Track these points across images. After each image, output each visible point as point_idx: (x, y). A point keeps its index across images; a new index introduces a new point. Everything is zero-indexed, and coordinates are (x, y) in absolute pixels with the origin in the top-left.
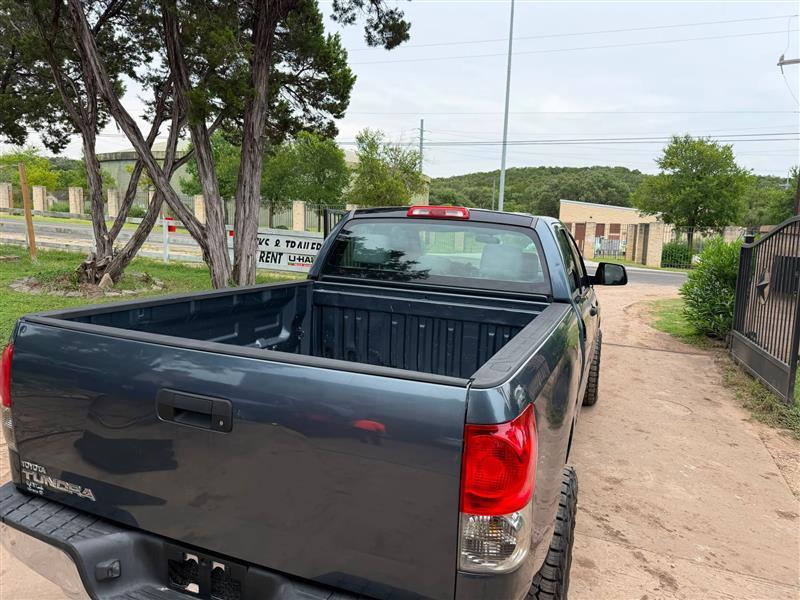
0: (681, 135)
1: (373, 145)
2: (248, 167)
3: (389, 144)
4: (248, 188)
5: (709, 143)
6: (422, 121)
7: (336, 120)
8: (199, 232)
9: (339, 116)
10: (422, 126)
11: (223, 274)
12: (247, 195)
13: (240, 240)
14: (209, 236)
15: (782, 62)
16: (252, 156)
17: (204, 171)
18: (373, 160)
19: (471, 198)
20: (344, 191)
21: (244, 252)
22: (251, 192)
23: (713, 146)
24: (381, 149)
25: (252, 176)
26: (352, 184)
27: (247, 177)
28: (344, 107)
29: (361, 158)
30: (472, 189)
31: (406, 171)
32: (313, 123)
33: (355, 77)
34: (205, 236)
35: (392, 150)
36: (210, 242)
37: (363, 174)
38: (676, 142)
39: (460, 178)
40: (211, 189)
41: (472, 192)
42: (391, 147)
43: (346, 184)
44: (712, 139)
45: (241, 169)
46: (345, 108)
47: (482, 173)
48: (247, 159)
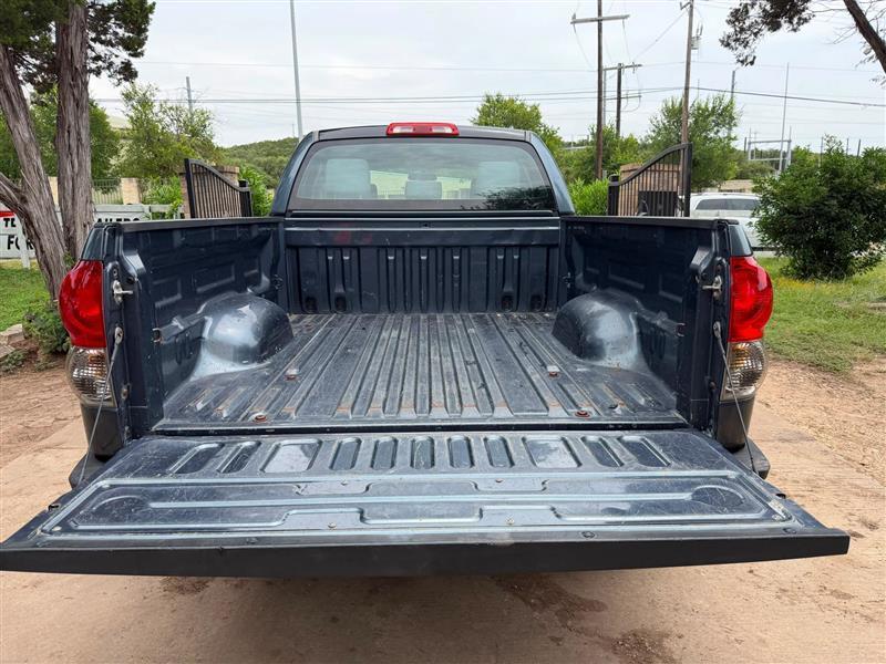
0: (493, 94)
1: (145, 103)
2: (71, 106)
3: (166, 102)
4: (74, 134)
5: (518, 103)
6: (188, 79)
7: (133, 60)
8: (13, 195)
9: (136, 55)
10: (188, 85)
11: (56, 250)
12: (73, 144)
13: (70, 204)
14: (31, 200)
15: (575, 22)
16: (76, 93)
17: (14, 111)
18: (148, 121)
20: (113, 162)
21: (78, 220)
22: (79, 140)
23: (522, 104)
24: (156, 109)
25: (77, 118)
26: (122, 152)
27: (71, 119)
28: (141, 44)
29: (133, 121)
30: (266, 159)
31: (195, 133)
33: (154, 4)
34: (24, 200)
35: (171, 108)
36: (33, 208)
37: (137, 140)
38: (488, 101)
39: (245, 147)
40: (27, 135)
41: (266, 163)
42: (169, 105)
43: (116, 152)
44: (520, 98)
45: (61, 109)
46: (143, 44)
47: (271, 142)
48: (69, 95)
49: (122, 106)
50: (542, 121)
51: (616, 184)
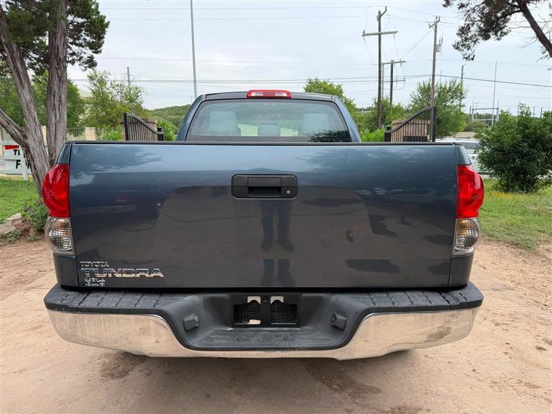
0: (313, 78)
1: (102, 82)
2: (56, 81)
3: (114, 81)
4: (57, 98)
5: (329, 84)
6: (128, 68)
7: (95, 55)
8: (19, 134)
9: (97, 52)
10: (128, 72)
11: (43, 168)
12: (57, 103)
13: (53, 140)
14: (30, 137)
15: (364, 35)
16: (59, 73)
17: (21, 82)
18: (103, 93)
19: (174, 124)
20: (80, 117)
21: (57, 150)
22: (60, 101)
23: (332, 85)
24: (108, 85)
25: (59, 88)
26: (87, 111)
27: (56, 88)
28: (100, 46)
29: (94, 92)
30: (175, 117)
31: (131, 100)
32: (75, 57)
33: (109, 22)
34: (25, 137)
35: (118, 85)
36: (30, 142)
37: (96, 104)
38: (310, 83)
39: (162, 110)
40: (29, 98)
41: (174, 119)
42: (117, 83)
43: (83, 111)
44: (330, 81)
45: (50, 83)
47: (178, 107)
48: (55, 74)
49: (88, 83)
50: (343, 94)
51: (389, 131)
